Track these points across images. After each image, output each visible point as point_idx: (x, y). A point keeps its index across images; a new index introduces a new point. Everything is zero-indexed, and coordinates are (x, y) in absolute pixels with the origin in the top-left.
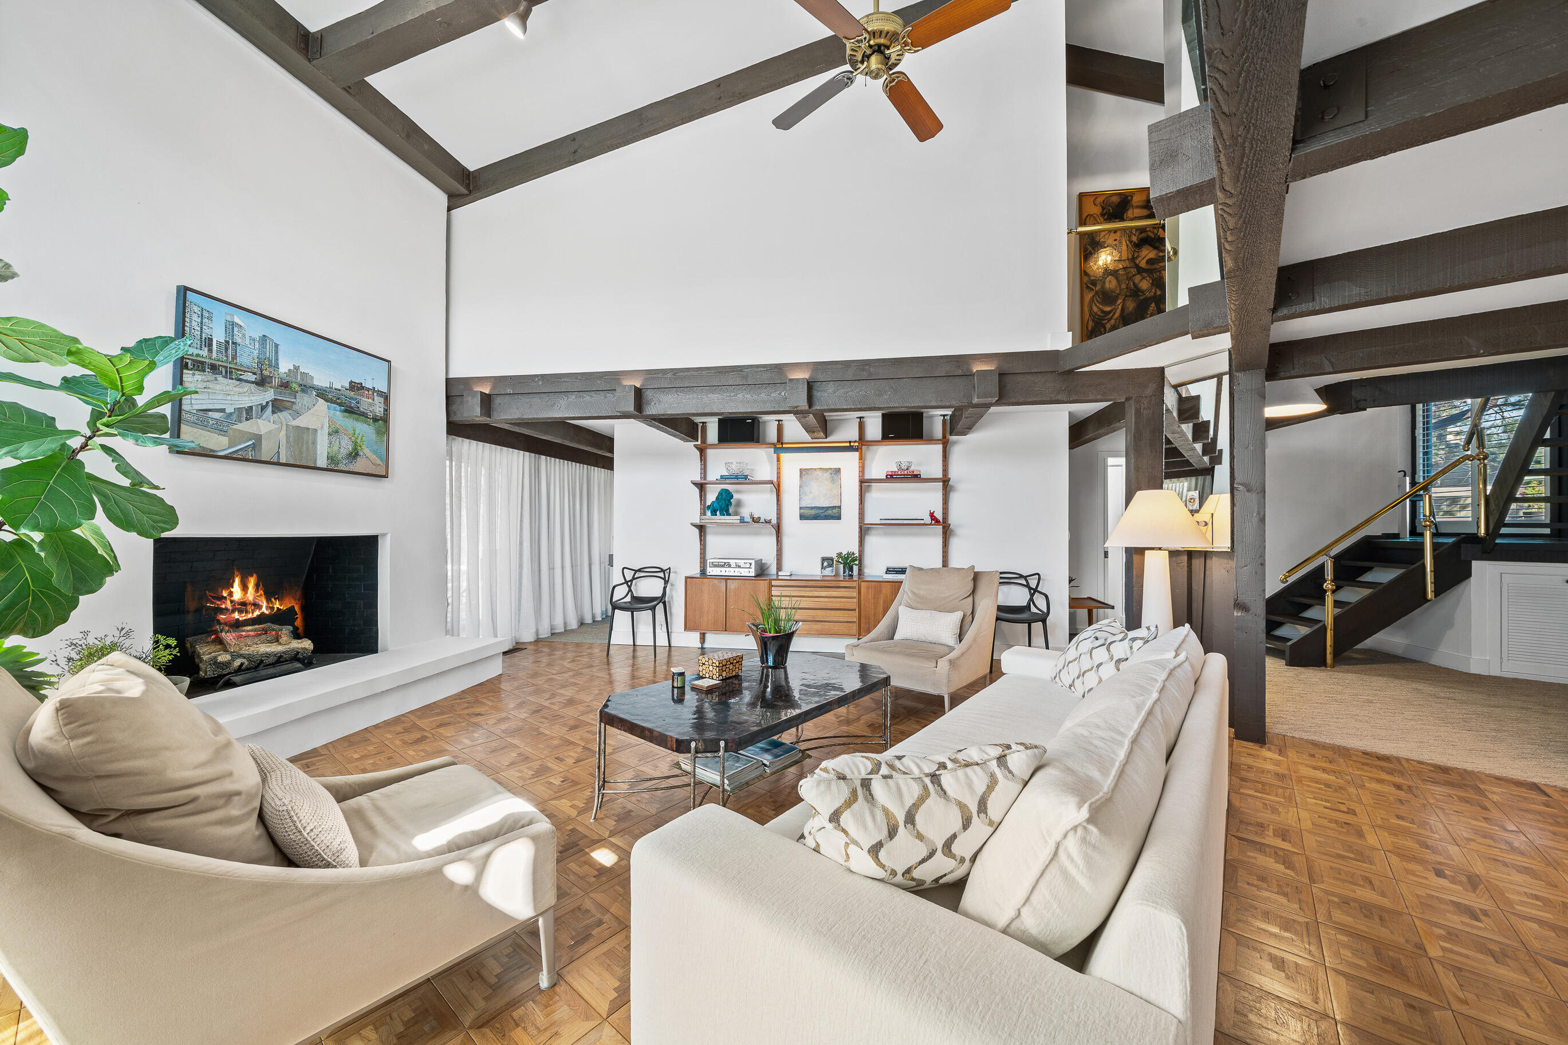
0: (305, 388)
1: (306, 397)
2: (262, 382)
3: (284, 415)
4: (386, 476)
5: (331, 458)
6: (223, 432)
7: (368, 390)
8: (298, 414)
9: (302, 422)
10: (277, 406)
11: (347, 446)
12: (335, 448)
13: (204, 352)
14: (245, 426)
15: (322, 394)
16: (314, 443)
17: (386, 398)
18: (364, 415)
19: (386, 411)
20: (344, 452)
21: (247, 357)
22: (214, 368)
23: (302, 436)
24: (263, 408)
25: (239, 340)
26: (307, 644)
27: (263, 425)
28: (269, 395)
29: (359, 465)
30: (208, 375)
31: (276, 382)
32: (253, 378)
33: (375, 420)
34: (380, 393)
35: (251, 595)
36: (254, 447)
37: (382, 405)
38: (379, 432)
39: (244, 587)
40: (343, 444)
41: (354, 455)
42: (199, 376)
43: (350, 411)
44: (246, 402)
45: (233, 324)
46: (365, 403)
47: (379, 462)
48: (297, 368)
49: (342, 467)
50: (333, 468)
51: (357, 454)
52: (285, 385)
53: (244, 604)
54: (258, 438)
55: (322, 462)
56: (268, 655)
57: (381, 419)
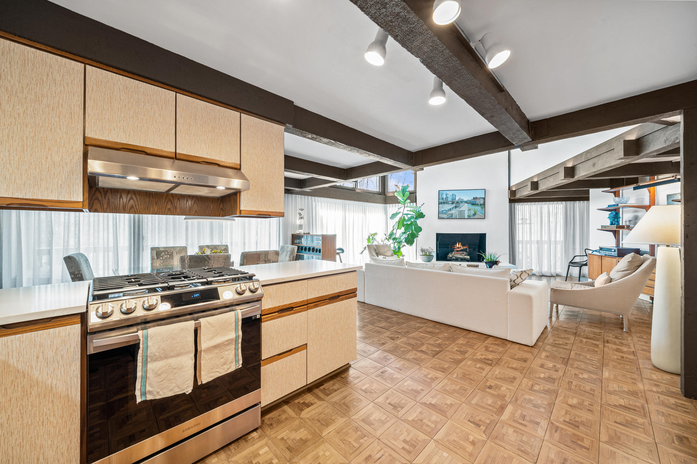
0: (462, 202)
1: (462, 204)
2: (453, 203)
3: (458, 208)
4: (484, 218)
5: (469, 216)
6: (446, 214)
7: (478, 198)
8: (460, 208)
9: (461, 209)
10: (456, 207)
11: (473, 212)
12: (470, 213)
13: (442, 201)
14: (450, 212)
15: (466, 202)
16: (464, 213)
17: (484, 199)
18: (478, 204)
19: (484, 202)
20: (472, 214)
21: (450, 199)
22: (444, 203)
23: (462, 212)
24: (453, 208)
25: (448, 196)
26: (468, 257)
27: (453, 212)
28: (454, 205)
29: (476, 217)
30: (443, 204)
31: (455, 202)
32: (451, 203)
33: (481, 205)
34: (482, 198)
35: (460, 246)
36: (451, 216)
37: (483, 201)
38: (482, 208)
39: (459, 245)
40: (472, 212)
41: (475, 214)
42: (441, 205)
43: (473, 204)
44: (450, 208)
45: (447, 194)
46: (477, 202)
47: (482, 215)
48: (460, 198)
49: (471, 218)
50: (469, 218)
51: (476, 214)
52: (457, 202)
53: (459, 247)
54: (452, 214)
55: (466, 217)
56: (459, 258)
57: (483, 204)
